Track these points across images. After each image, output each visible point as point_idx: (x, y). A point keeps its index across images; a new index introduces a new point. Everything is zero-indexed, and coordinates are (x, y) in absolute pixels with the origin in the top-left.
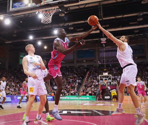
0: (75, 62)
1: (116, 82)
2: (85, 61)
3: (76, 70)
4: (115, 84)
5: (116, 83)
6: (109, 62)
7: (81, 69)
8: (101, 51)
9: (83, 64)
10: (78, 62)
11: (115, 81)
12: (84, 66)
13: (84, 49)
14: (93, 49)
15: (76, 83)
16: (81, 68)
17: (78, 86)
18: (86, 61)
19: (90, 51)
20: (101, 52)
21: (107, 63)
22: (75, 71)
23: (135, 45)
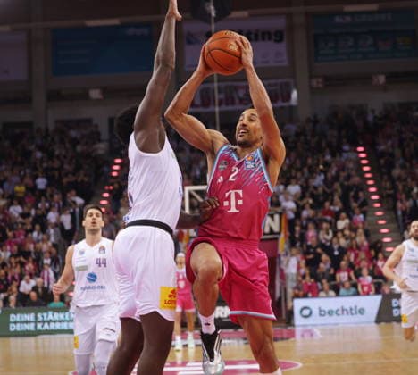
0: (39, 98)
1: (277, 217)
2: (95, 94)
3: (41, 148)
4: (272, 232)
5: (276, 229)
6: (233, 103)
7: (75, 142)
8: (190, 34)
9: (85, 112)
10: (54, 97)
11: (272, 216)
12: (89, 121)
13: (91, 23)
14: (148, 25)
15: (44, 230)
16: (73, 133)
17: (54, 245)
18: (105, 91)
19: (131, 31)
20: (190, 42)
21: (224, 108)
22: (39, 155)
23: (374, 7)
